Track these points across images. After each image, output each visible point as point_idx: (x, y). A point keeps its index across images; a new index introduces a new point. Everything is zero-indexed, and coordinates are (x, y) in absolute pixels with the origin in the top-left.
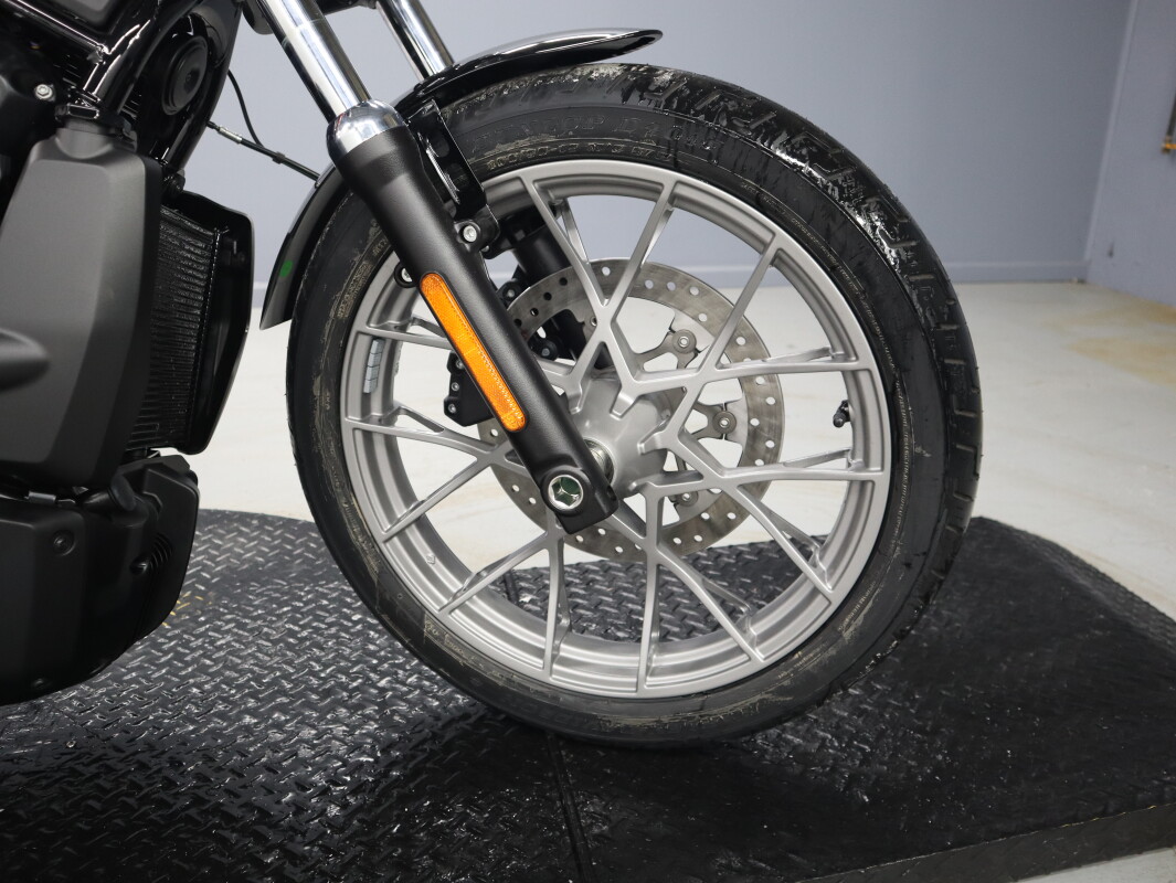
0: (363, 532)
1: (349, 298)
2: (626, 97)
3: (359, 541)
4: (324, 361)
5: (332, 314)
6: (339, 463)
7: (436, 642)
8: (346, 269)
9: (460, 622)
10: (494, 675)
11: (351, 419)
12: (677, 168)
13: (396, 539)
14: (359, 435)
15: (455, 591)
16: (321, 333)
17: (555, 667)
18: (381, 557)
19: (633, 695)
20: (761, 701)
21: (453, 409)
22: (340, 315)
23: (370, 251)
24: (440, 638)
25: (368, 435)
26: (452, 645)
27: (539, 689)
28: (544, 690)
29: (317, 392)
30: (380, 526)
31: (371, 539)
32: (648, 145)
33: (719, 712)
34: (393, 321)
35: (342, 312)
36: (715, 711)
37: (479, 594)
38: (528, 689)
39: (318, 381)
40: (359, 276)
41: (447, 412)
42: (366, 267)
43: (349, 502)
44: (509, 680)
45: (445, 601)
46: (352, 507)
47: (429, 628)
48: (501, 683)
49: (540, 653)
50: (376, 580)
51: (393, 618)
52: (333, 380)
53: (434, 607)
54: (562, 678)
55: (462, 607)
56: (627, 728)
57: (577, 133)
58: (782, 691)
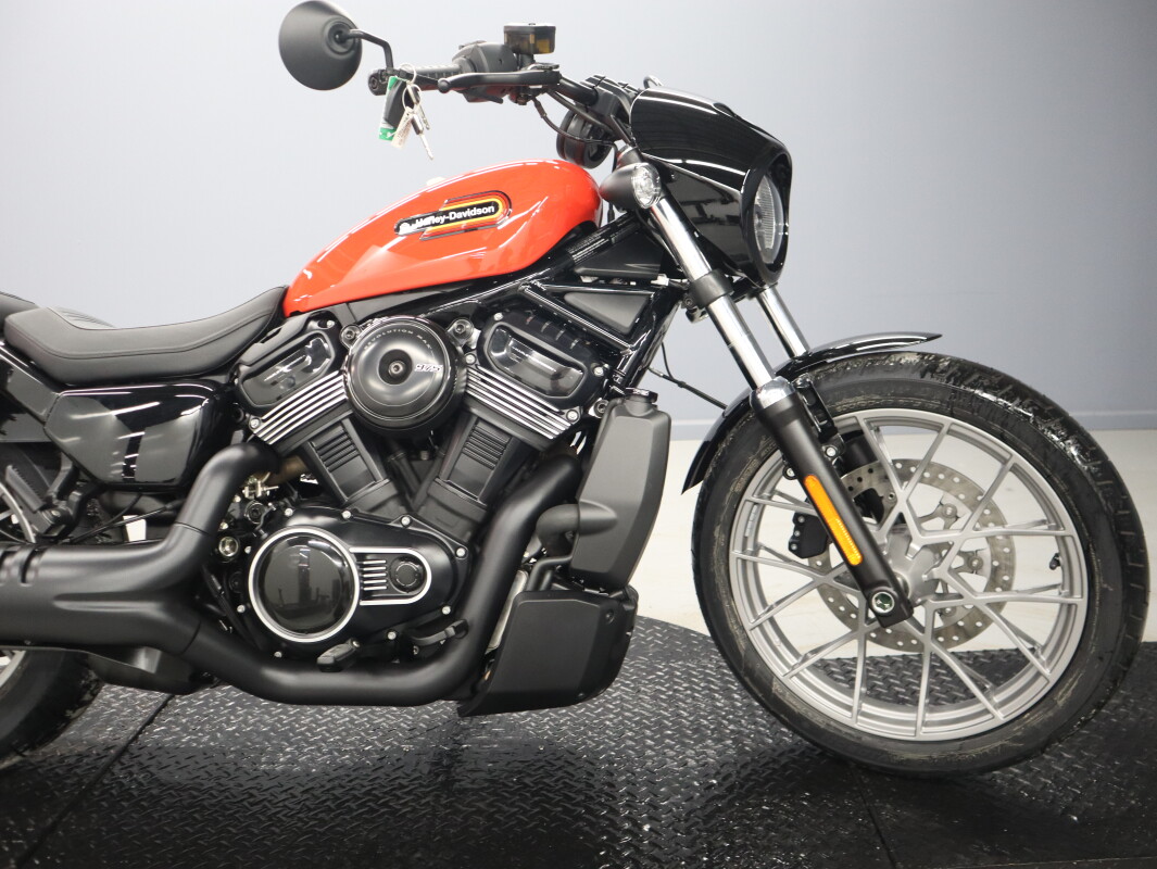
0: (737, 623)
1: (743, 480)
2: (923, 376)
3: (734, 629)
4: (723, 516)
5: (732, 489)
6: (726, 578)
7: (780, 697)
8: (743, 464)
9: (796, 685)
10: (818, 720)
11: (735, 552)
12: (952, 415)
13: (757, 629)
14: (740, 562)
15: (792, 664)
16: (723, 499)
17: (860, 717)
18: (748, 639)
19: (913, 739)
20: (1001, 745)
21: (794, 547)
22: (737, 490)
23: (760, 454)
24: (783, 694)
25: (744, 561)
26: (791, 700)
27: (849, 731)
28: (853, 733)
29: (716, 534)
30: (748, 621)
31: (742, 628)
32: (935, 403)
33: (973, 752)
34: (766, 494)
35: (738, 488)
36: (970, 751)
37: (808, 668)
38: (840, 731)
39: (718, 529)
40: (751, 468)
41: (790, 549)
42: (756, 463)
43: (729, 603)
44: (828, 725)
45: (787, 671)
46: (731, 607)
47: (776, 687)
48: (822, 726)
49: (849, 708)
50: (743, 653)
51: (754, 680)
52: (727, 528)
53: (779, 674)
54: (864, 725)
55: (798, 675)
56: (908, 760)
57: (893, 395)
58: (1016, 739)
